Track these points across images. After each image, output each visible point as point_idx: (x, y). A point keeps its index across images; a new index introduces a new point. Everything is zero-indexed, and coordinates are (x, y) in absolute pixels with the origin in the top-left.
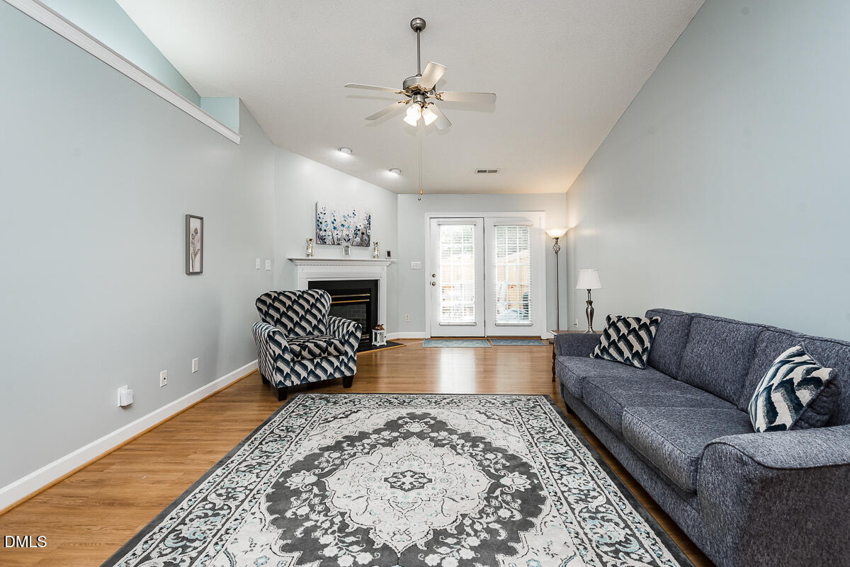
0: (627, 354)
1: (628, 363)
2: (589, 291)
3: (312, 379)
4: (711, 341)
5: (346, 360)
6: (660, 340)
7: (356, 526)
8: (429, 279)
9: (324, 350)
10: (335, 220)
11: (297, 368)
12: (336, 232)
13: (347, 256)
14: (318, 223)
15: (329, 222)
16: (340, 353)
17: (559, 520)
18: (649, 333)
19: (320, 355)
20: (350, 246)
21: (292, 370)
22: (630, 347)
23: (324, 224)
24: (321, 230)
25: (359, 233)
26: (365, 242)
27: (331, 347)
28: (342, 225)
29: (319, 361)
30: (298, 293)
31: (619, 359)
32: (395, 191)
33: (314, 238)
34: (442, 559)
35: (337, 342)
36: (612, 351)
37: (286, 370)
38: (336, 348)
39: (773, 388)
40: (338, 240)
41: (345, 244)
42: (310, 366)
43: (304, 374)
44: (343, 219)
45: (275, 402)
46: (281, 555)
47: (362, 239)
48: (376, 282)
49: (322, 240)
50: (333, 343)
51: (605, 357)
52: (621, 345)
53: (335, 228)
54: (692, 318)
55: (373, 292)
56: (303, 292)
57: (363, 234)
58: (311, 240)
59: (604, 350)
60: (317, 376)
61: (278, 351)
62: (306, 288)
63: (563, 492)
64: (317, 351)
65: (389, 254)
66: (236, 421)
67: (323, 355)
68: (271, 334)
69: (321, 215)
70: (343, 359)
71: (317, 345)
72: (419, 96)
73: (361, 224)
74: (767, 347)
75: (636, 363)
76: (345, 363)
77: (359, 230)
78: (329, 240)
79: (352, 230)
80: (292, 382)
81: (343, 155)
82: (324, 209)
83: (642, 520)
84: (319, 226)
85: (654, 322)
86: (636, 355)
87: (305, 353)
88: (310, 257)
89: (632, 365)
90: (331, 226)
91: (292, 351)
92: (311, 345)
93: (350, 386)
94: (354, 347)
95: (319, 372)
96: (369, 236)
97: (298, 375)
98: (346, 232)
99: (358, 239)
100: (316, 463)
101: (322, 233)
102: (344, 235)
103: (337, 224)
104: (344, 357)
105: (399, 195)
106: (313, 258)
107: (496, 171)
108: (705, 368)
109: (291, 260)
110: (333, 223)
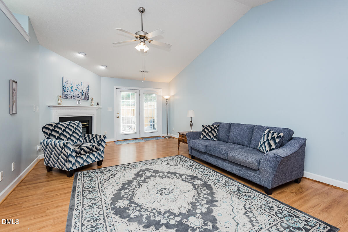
0: (212, 137)
1: (212, 139)
2: (191, 118)
3: (85, 164)
4: (239, 130)
5: (100, 153)
6: (220, 132)
7: (164, 211)
8: (116, 115)
9: (91, 149)
10: (72, 87)
11: (79, 159)
12: (73, 93)
13: (79, 105)
14: (64, 88)
15: (69, 88)
16: (98, 150)
17: (219, 189)
18: (217, 129)
19: (89, 152)
20: (80, 100)
21: (76, 160)
22: (213, 134)
23: (67, 88)
24: (65, 91)
25: (84, 94)
26: (86, 99)
27: (94, 147)
28: (76, 89)
29: (88, 155)
30: (54, 125)
31: (209, 139)
32: (100, 75)
33: (61, 95)
34: (201, 210)
35: (96, 145)
36: (207, 136)
37: (73, 161)
38: (96, 148)
39: (270, 139)
40: (74, 96)
41: (77, 99)
42: (85, 158)
43: (82, 162)
44: (76, 86)
45: (66, 178)
46: (146, 230)
47: (85, 97)
48: (91, 117)
49: (66, 97)
50: (94, 145)
51: (205, 139)
52: (210, 134)
53: (72, 91)
54: (230, 124)
55: (90, 121)
56: (57, 124)
57: (86, 94)
58: (60, 96)
59: (205, 136)
60: (88, 162)
61: (69, 152)
62: (58, 121)
63: (213, 181)
64: (88, 150)
65: (98, 104)
66: (54, 190)
67: (90, 152)
68: (66, 144)
69: (65, 84)
70: (99, 153)
71: (87, 147)
72: (143, 39)
73: (85, 89)
74: (257, 130)
75: (215, 139)
76: (100, 154)
77: (84, 92)
78: (69, 97)
79: (81, 92)
80: (76, 167)
81: (81, 56)
82: (67, 81)
83: (237, 183)
84: (64, 89)
85: (218, 126)
86: (215, 137)
87: (82, 152)
88: (60, 105)
89: (214, 140)
90: (70, 90)
91: (76, 152)
92: (85, 148)
93: (101, 165)
94: (103, 146)
95: (89, 160)
96: (88, 95)
97: (79, 163)
98: (77, 93)
99: (83, 97)
100: (121, 196)
101: (66, 93)
102: (77, 94)
103: (73, 89)
104: (99, 152)
105: (101, 77)
106: (62, 105)
107: (148, 72)
108: (238, 138)
109: (49, 106)
110: (71, 88)
